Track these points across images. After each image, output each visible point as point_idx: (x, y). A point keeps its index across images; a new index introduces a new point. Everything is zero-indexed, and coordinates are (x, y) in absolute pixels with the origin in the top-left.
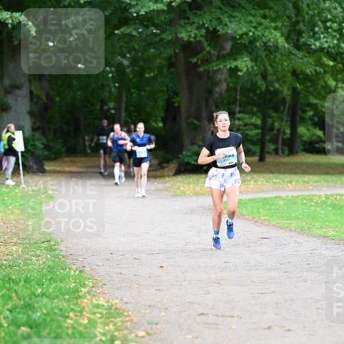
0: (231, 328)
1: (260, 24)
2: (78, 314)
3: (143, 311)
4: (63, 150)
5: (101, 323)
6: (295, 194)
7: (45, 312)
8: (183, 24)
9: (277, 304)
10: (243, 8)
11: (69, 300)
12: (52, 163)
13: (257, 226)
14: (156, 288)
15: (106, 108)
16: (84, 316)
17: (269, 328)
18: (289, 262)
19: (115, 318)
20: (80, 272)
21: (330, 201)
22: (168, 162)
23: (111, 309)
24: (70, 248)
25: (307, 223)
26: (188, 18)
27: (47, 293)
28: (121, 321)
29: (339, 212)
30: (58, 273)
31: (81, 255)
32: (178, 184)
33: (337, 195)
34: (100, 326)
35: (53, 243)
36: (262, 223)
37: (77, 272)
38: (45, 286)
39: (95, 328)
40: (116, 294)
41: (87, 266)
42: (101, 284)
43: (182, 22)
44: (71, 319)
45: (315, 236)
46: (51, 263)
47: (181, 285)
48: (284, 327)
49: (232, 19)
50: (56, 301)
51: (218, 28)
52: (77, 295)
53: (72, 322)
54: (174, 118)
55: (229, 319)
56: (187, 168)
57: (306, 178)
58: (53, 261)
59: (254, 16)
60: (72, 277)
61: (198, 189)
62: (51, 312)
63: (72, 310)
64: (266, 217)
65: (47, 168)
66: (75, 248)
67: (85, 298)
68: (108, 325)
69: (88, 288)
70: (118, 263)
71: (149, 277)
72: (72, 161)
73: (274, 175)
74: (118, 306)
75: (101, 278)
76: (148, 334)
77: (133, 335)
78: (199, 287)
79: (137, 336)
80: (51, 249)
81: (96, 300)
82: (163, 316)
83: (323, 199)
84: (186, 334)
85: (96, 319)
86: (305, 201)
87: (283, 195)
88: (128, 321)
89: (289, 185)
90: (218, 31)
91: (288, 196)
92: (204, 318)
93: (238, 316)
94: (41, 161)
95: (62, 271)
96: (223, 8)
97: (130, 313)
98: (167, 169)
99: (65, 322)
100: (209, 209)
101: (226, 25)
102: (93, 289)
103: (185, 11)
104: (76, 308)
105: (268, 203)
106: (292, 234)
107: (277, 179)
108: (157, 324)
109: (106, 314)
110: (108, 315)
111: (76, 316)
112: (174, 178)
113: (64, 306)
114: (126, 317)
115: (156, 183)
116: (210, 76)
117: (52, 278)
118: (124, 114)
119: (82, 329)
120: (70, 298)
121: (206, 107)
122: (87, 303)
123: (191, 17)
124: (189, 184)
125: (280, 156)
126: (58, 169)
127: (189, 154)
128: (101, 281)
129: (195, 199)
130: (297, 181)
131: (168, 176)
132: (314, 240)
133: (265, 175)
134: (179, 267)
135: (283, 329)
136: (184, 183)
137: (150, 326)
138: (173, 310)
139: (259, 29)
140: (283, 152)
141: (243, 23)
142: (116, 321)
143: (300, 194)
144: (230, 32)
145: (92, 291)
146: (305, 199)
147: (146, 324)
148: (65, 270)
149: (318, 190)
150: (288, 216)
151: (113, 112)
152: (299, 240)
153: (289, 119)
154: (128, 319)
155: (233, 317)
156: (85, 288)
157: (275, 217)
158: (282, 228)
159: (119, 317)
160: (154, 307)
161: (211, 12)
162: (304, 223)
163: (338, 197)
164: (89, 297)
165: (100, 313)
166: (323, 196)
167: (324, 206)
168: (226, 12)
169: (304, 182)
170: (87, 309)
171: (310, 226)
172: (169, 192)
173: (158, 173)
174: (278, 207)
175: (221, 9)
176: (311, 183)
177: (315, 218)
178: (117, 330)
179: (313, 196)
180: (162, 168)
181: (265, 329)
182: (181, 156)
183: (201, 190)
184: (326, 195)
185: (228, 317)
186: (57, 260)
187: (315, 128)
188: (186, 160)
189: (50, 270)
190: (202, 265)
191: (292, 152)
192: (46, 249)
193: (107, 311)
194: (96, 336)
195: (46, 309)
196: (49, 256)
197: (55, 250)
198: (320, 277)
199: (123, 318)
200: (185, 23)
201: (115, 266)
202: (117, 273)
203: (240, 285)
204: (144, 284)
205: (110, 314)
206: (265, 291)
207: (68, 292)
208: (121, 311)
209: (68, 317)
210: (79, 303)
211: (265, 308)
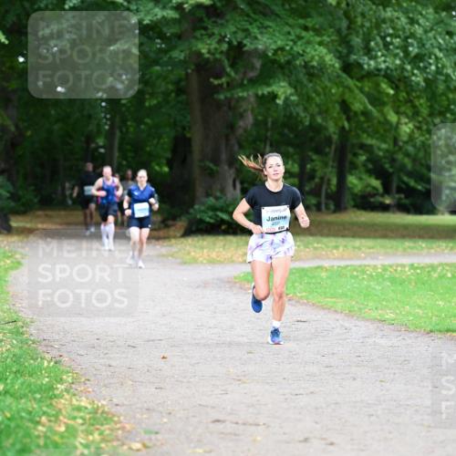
0: (255, 441)
1: (300, 38)
2: (53, 419)
3: (138, 416)
4: (36, 200)
5: (82, 431)
6: (343, 263)
7: (8, 415)
8: (199, 36)
9: (317, 408)
10: (278, 15)
11: (40, 401)
12: (20, 218)
13: (292, 305)
14: (156, 385)
15: (93, 146)
16: (61, 421)
17: (306, 440)
18: (333, 354)
19: (102, 425)
20: (56, 363)
21: (389, 273)
22: (174, 218)
23: (96, 413)
24: (43, 331)
25: (357, 302)
26: (205, 29)
27: (12, 391)
28: (109, 429)
29: (400, 288)
30: (26, 364)
31: (58, 341)
32: (188, 248)
33: (397, 266)
34: (82, 435)
35: (20, 324)
36: (298, 302)
37: (52, 364)
38: (9, 381)
39: (75, 437)
40: (104, 392)
41: (65, 355)
42: (83, 380)
43: (198, 34)
44: (43, 426)
45: (367, 320)
46: (17, 351)
47: (189, 382)
48: (325, 439)
49: (264, 31)
50: (23, 401)
51: (245, 42)
52: (51, 393)
53: (44, 429)
54: (184, 161)
55: (253, 428)
56: (200, 227)
57: (357, 242)
58: (21, 348)
59: (291, 26)
60: (45, 369)
61: (214, 255)
62: (16, 416)
63: (44, 413)
64: (304, 294)
65: (14, 224)
66: (50, 330)
67: (61, 398)
68: (91, 434)
69: (65, 384)
70: (106, 352)
71: (148, 371)
72: (47, 215)
73: (315, 238)
74: (106, 409)
75: (83, 372)
76: (145, 446)
77: (125, 447)
78: (214, 385)
79: (130, 449)
80: (18, 333)
81: (77, 400)
82: (165, 423)
83: (380, 270)
84: (195, 447)
85: (76, 425)
86: (355, 273)
87: (326, 264)
88: (119, 429)
89: (335, 251)
90: (245, 45)
91: (333, 266)
92: (220, 426)
93: (264, 424)
94: (5, 215)
95: (32, 362)
96: (252, 15)
97: (122, 418)
98: (173, 228)
99: (35, 429)
100: (229, 282)
101: (256, 38)
102: (73, 386)
103: (201, 20)
104: (49, 411)
105: (306, 275)
106: (338, 316)
107: (318, 243)
108: (157, 433)
109: (90, 419)
110: (92, 421)
111: (50, 421)
112: (182, 240)
113: (34, 408)
114: (116, 423)
115: (158, 247)
116: (232, 105)
117: (18, 371)
118: (116, 154)
119: (57, 438)
120: (41, 398)
121: (227, 146)
122: (64, 404)
123: (209, 27)
124: (202, 248)
125: (323, 213)
126: (28, 225)
127: (203, 208)
128: (84, 375)
129: (209, 268)
130: (345, 246)
131: (175, 237)
132: (367, 324)
133: (302, 238)
134: (188, 358)
135: (323, 442)
136: (195, 247)
137: (147, 437)
138: (178, 416)
139: (299, 43)
140: (327, 208)
141: (277, 35)
142: (102, 428)
143: (348, 263)
144: (260, 47)
145: (71, 388)
146: (355, 270)
147: (143, 434)
148: (35, 360)
149: (372, 259)
150: (332, 292)
151: (102, 150)
152: (347, 325)
153: (335, 165)
154: (118, 426)
155: (258, 425)
156: (62, 384)
157: (315, 294)
158: (324, 309)
159: (107, 424)
160: (154, 410)
161: (235, 21)
162: (354, 303)
163: (399, 269)
164: (67, 397)
165: (81, 418)
166: (379, 266)
167: (380, 280)
168: (256, 21)
169: (354, 248)
170: (64, 413)
171: (362, 306)
172: (176, 258)
173: (161, 233)
174: (319, 281)
175: (248, 16)
176: (363, 249)
177: (369, 295)
178: (104, 440)
179: (365, 266)
180: (167, 226)
181: (300, 441)
182: (191, 211)
183: (218, 257)
184: (383, 265)
185: (251, 425)
187: (370, 176)
188: (198, 217)
189: (17, 359)
190: (218, 356)
191: (339, 208)
192: (11, 332)
193: (91, 415)
194: (76, 448)
195: (10, 413)
196: (15, 342)
197: (22, 334)
198: (374, 374)
199: (113, 425)
200: (202, 35)
201: (102, 356)
202: (105, 365)
203: (268, 383)
204: (141, 379)
205: (95, 419)
206: (301, 391)
207: (40, 390)
208: (110, 416)
209: (38, 423)
210: (54, 404)
211: (300, 413)
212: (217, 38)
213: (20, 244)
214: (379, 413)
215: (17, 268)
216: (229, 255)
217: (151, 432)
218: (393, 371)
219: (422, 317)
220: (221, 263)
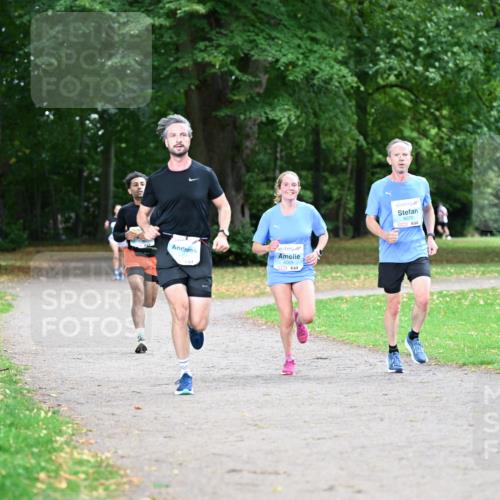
0: (275, 491)
1: (312, 51)
2: (53, 474)
3: (146, 468)
4: (25, 236)
5: (85, 487)
6: (364, 293)
7: (4, 473)
8: (203, 48)
9: (341, 453)
10: (285, 26)
11: (39, 455)
12: (9, 256)
13: (310, 341)
14: (165, 434)
15: (85, 174)
16: (61, 477)
17: (331, 488)
18: (358, 393)
19: (107, 479)
20: (54, 413)
23: (100, 466)
24: (39, 379)
25: (382, 336)
26: (210, 40)
27: (6, 445)
28: (115, 484)
29: (429, 318)
30: (22, 416)
31: (55, 389)
34: (85, 492)
35: (13, 372)
36: (317, 337)
37: (50, 414)
39: (78, 493)
40: (108, 444)
41: (63, 404)
42: (84, 431)
43: (201, 45)
44: (43, 482)
46: (10, 401)
47: (200, 429)
48: (352, 487)
49: (271, 42)
50: (19, 456)
51: (252, 53)
52: (49, 446)
53: (44, 487)
55: (273, 477)
58: (15, 398)
59: (301, 39)
60: (42, 420)
61: (223, 289)
62: (13, 473)
63: (43, 469)
64: (324, 328)
66: (46, 378)
67: (61, 451)
68: (96, 490)
69: (65, 436)
70: (108, 399)
71: (156, 418)
73: (333, 267)
74: (111, 462)
75: (84, 422)
78: (228, 432)
80: (11, 381)
81: (79, 454)
82: (176, 475)
83: (405, 299)
85: (78, 481)
86: (378, 304)
87: (346, 294)
88: (125, 483)
89: (355, 280)
91: (354, 297)
92: (236, 477)
93: (285, 473)
95: (27, 412)
96: (258, 24)
97: (128, 472)
99: (34, 486)
100: (241, 318)
101: (265, 50)
102: (74, 437)
103: (203, 30)
104: (48, 466)
105: (325, 308)
106: (362, 352)
107: (336, 272)
108: (167, 486)
109: (94, 473)
110: (96, 475)
111: (49, 477)
113: (31, 464)
114: (122, 477)
117: (11, 425)
118: (112, 181)
119: (57, 495)
120: (40, 451)
121: (233, 169)
122: (65, 458)
123: (214, 38)
125: (341, 240)
126: (18, 264)
128: (85, 425)
130: (367, 274)
134: (199, 403)
135: (351, 490)
137: (157, 490)
138: (191, 466)
139: (311, 58)
140: (345, 234)
142: (107, 483)
143: (371, 293)
145: (72, 440)
146: (378, 300)
147: (152, 487)
148: (31, 411)
150: (354, 324)
151: (97, 179)
152: (371, 361)
153: (352, 186)
154: (125, 480)
155: (277, 473)
156: (61, 436)
157: (335, 328)
158: (345, 344)
159: (112, 478)
160: (163, 461)
162: (378, 336)
164: (67, 449)
165: (84, 472)
166: (405, 295)
167: (406, 310)
168: (262, 31)
170: (64, 467)
174: (339, 313)
175: (253, 26)
178: (110, 496)
181: (325, 490)
183: (227, 291)
184: (409, 294)
185: (270, 473)
186: (19, 396)
189: (10, 411)
190: (232, 399)
191: (359, 233)
192: (3, 381)
193: (94, 470)
195: (5, 469)
196: (8, 391)
197: (16, 382)
198: (403, 413)
199: (119, 479)
200: (206, 47)
201: (104, 403)
202: (108, 414)
203: (287, 427)
204: (147, 428)
205: (98, 473)
206: (324, 435)
207: (38, 443)
208: (115, 469)
209: (37, 480)
210: (54, 458)
211: (323, 460)
212: (223, 50)
213: (10, 284)
214: (411, 455)
215: (8, 311)
216: (240, 288)
217: (160, 486)
218: (424, 410)
219: (453, 350)
220: (231, 297)
